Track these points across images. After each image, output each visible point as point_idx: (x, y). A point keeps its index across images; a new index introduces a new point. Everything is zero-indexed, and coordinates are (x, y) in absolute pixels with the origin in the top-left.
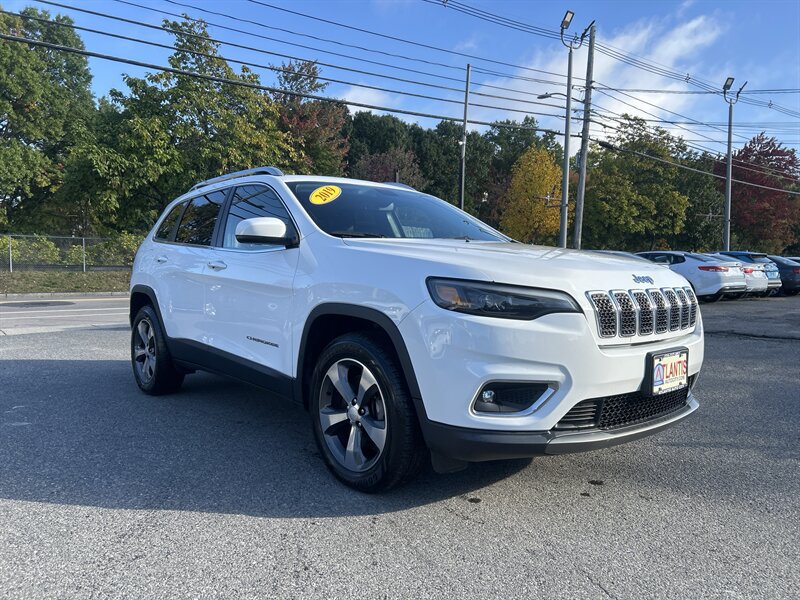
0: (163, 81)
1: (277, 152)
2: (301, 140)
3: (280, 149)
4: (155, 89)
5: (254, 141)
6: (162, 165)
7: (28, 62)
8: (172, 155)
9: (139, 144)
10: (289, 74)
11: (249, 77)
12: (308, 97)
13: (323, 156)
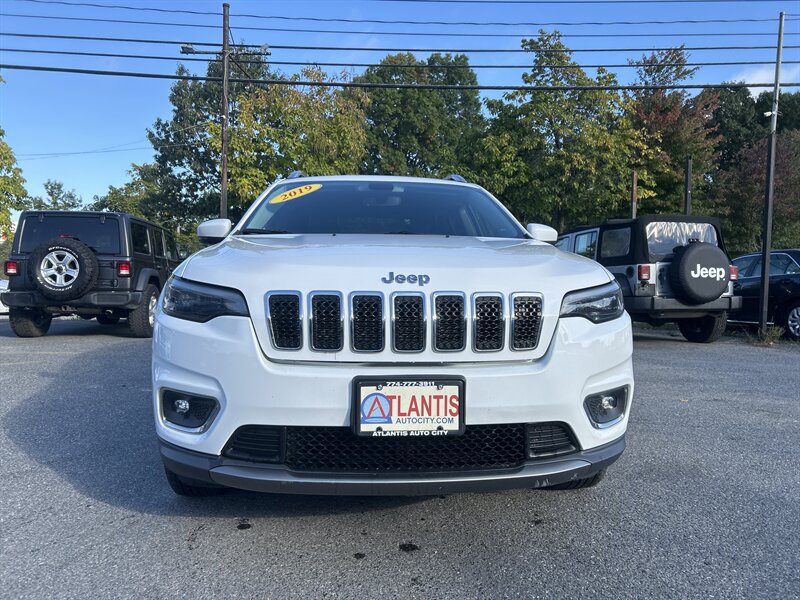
0: (518, 98)
1: (627, 151)
2: (658, 136)
3: (630, 147)
4: (511, 106)
5: (601, 143)
6: (509, 177)
7: (430, 101)
8: (518, 167)
9: (489, 159)
10: (651, 66)
11: (605, 77)
12: (673, 87)
13: (686, 150)
